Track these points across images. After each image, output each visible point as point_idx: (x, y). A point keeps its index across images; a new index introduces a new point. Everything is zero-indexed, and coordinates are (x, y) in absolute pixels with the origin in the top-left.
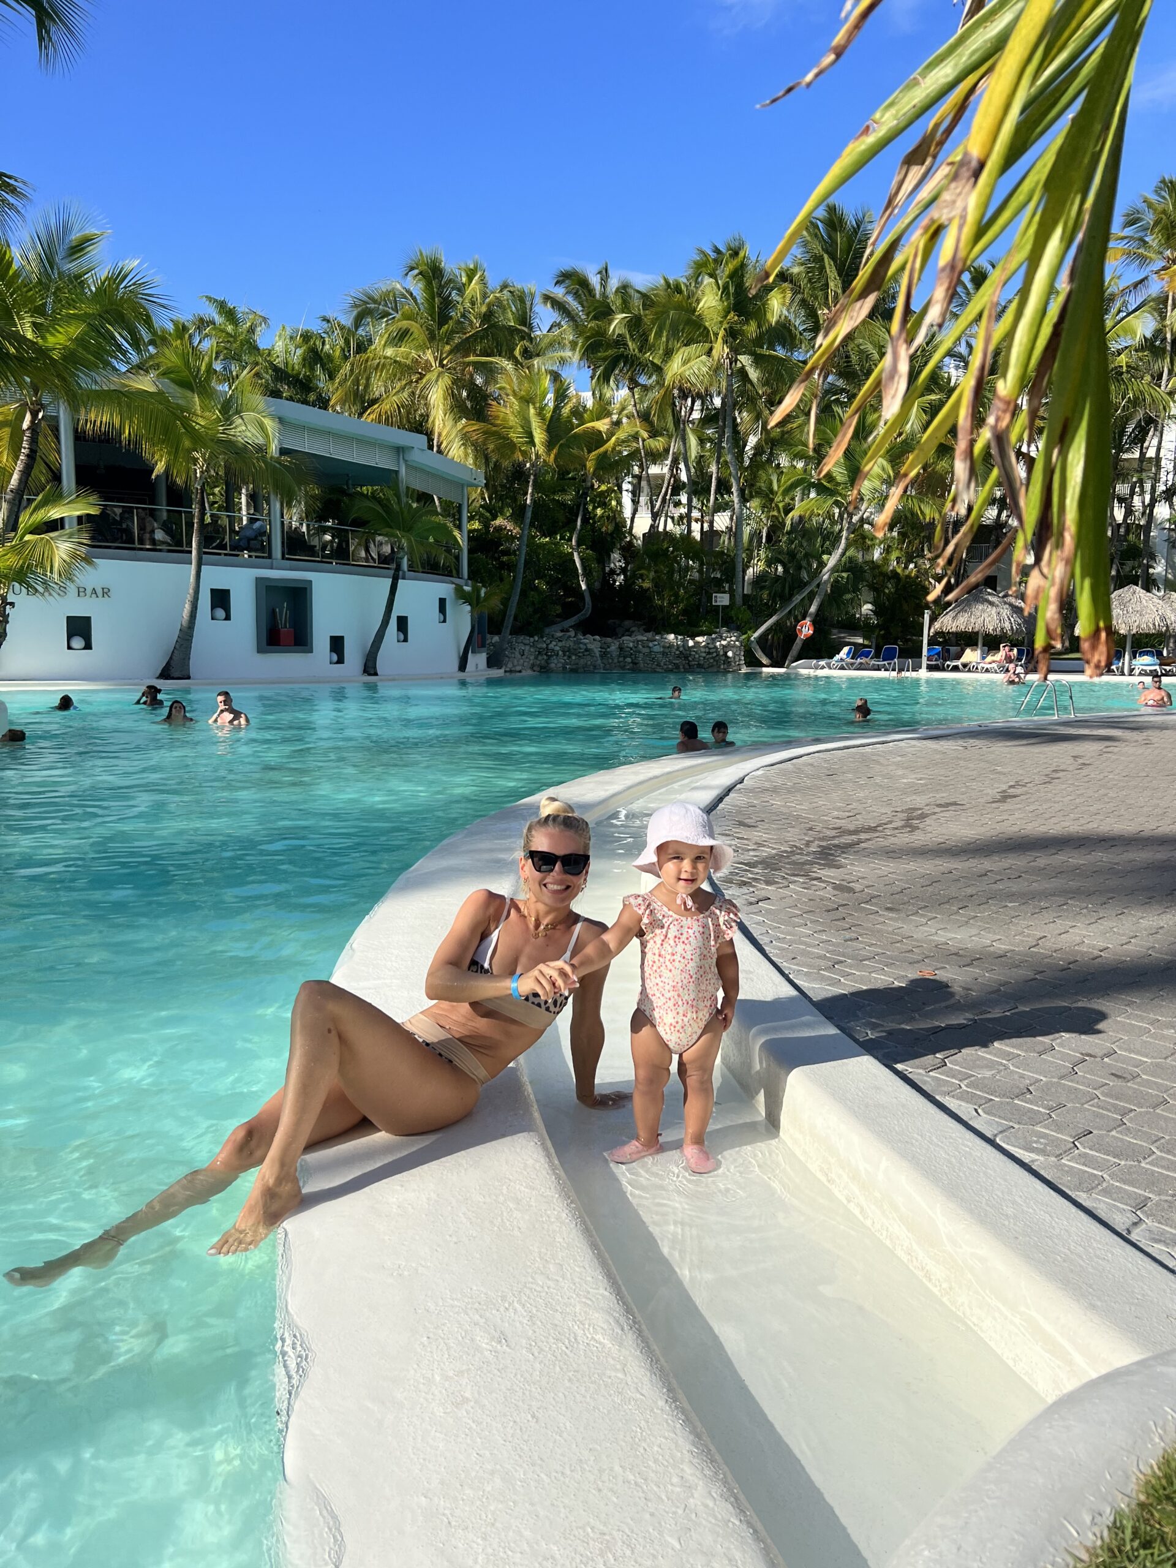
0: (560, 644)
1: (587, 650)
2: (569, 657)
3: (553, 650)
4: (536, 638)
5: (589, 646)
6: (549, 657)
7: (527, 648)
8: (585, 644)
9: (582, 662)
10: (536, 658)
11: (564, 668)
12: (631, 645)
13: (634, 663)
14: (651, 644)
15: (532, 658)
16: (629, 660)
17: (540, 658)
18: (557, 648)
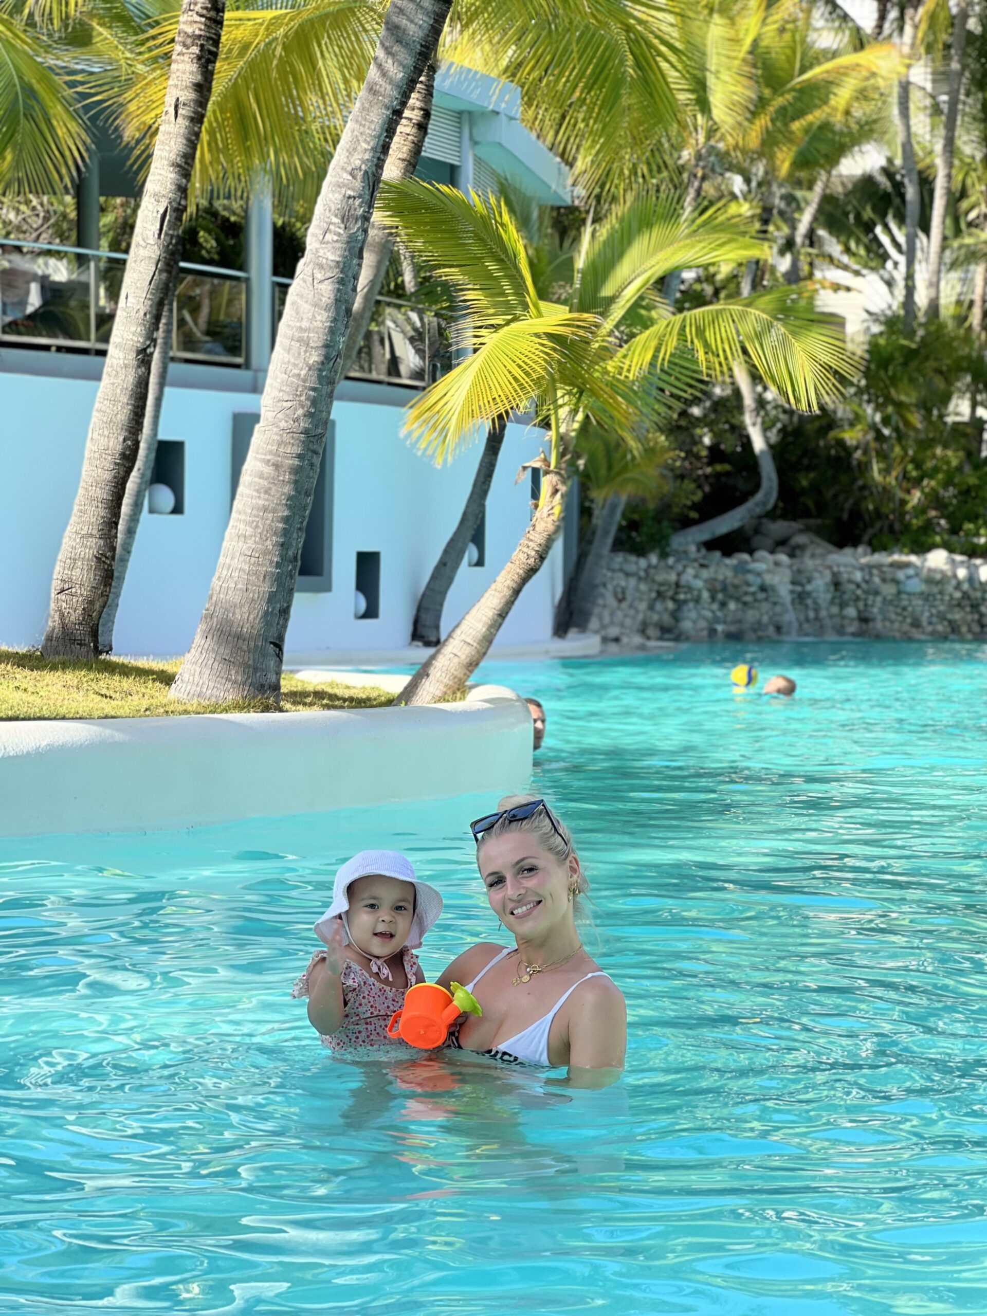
0: (705, 574)
1: (763, 588)
2: (723, 605)
3: (690, 589)
4: (654, 559)
5: (768, 579)
6: (680, 604)
7: (632, 582)
8: (758, 574)
9: (751, 616)
10: (651, 607)
11: (712, 632)
12: (858, 576)
13: (864, 619)
14: (901, 575)
15: (643, 606)
16: (851, 612)
17: (659, 606)
18: (699, 584)
